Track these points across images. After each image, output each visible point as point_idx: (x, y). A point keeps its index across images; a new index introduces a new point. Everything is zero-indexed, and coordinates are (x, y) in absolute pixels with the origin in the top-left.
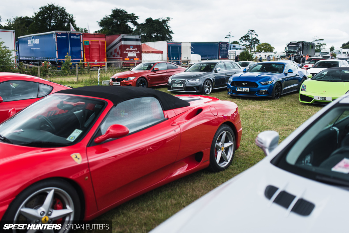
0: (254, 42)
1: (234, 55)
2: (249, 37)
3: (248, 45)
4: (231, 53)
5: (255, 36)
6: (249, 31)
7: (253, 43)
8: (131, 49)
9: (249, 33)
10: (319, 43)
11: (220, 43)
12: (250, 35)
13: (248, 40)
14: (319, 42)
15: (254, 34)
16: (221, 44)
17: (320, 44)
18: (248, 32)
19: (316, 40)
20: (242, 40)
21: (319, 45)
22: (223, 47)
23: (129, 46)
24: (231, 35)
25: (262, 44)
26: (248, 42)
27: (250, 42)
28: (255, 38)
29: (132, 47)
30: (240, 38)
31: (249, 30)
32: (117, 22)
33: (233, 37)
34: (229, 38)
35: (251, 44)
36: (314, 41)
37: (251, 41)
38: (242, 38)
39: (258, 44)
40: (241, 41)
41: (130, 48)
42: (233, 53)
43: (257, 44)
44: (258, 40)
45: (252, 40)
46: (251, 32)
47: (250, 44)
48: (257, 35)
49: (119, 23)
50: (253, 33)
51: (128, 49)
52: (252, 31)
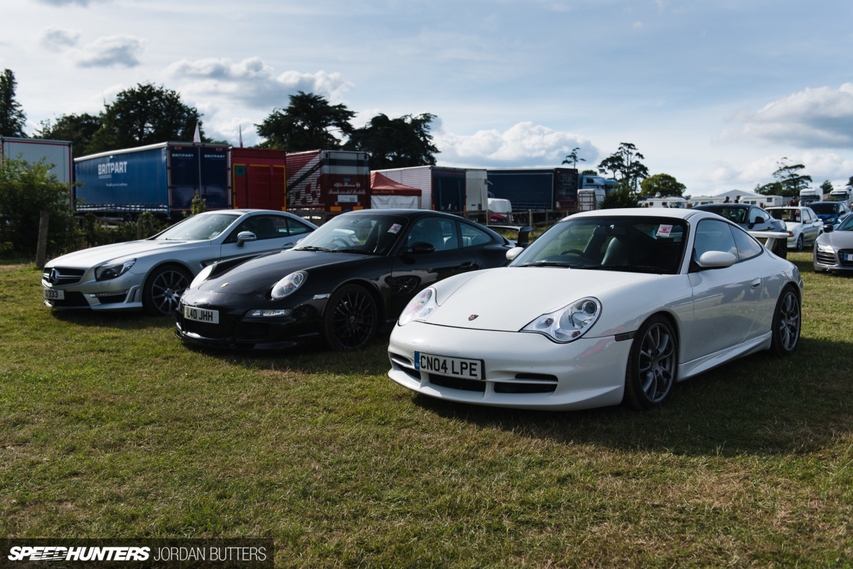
0: (634, 171)
1: (592, 200)
2: (622, 160)
3: (621, 180)
4: (584, 195)
5: (637, 159)
6: (622, 145)
7: (632, 175)
8: (346, 185)
9: (622, 150)
10: (792, 175)
11: (559, 172)
12: (624, 157)
13: (619, 168)
14: (793, 171)
15: (634, 152)
16: (559, 174)
17: (795, 177)
18: (620, 148)
19: (786, 168)
20: (604, 168)
21: (794, 180)
22: (565, 182)
23: (341, 178)
24: (577, 155)
25: (655, 176)
26: (618, 172)
27: (623, 172)
28: (637, 164)
29: (349, 180)
30: (599, 164)
31: (622, 143)
32: (303, 125)
33: (583, 160)
34: (573, 163)
35: (628, 177)
36: (781, 170)
37: (626, 171)
38: (604, 163)
39: (645, 178)
40: (602, 171)
41: (343, 183)
42: (589, 195)
43: (642, 176)
44: (644, 169)
45: (628, 168)
46: (626, 148)
47: (624, 176)
48: (641, 156)
49: (306, 128)
50: (630, 150)
51: (337, 185)
52: (630, 146)
